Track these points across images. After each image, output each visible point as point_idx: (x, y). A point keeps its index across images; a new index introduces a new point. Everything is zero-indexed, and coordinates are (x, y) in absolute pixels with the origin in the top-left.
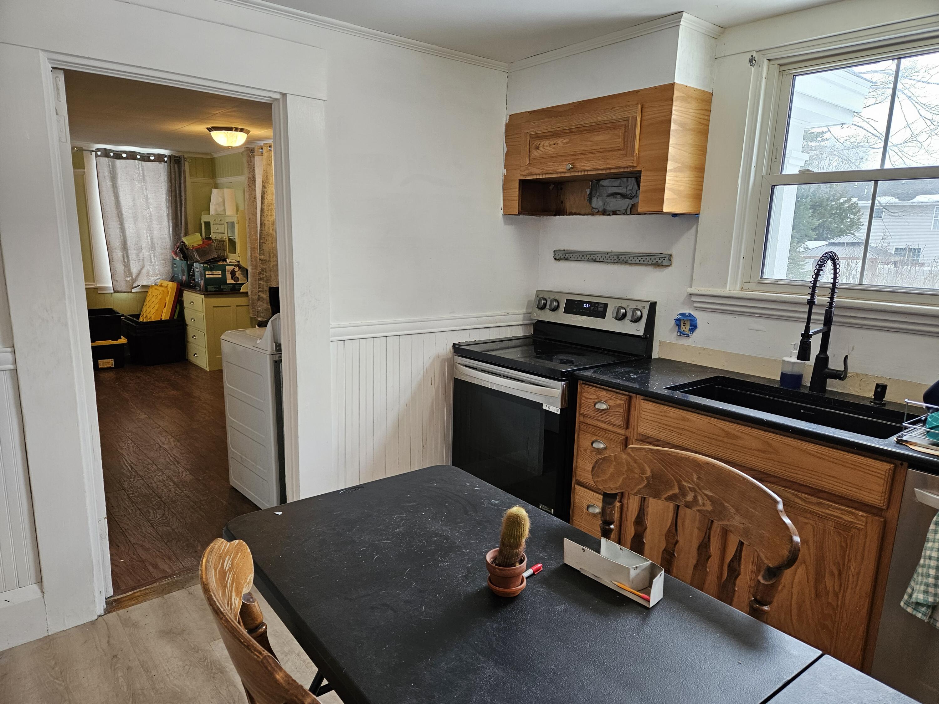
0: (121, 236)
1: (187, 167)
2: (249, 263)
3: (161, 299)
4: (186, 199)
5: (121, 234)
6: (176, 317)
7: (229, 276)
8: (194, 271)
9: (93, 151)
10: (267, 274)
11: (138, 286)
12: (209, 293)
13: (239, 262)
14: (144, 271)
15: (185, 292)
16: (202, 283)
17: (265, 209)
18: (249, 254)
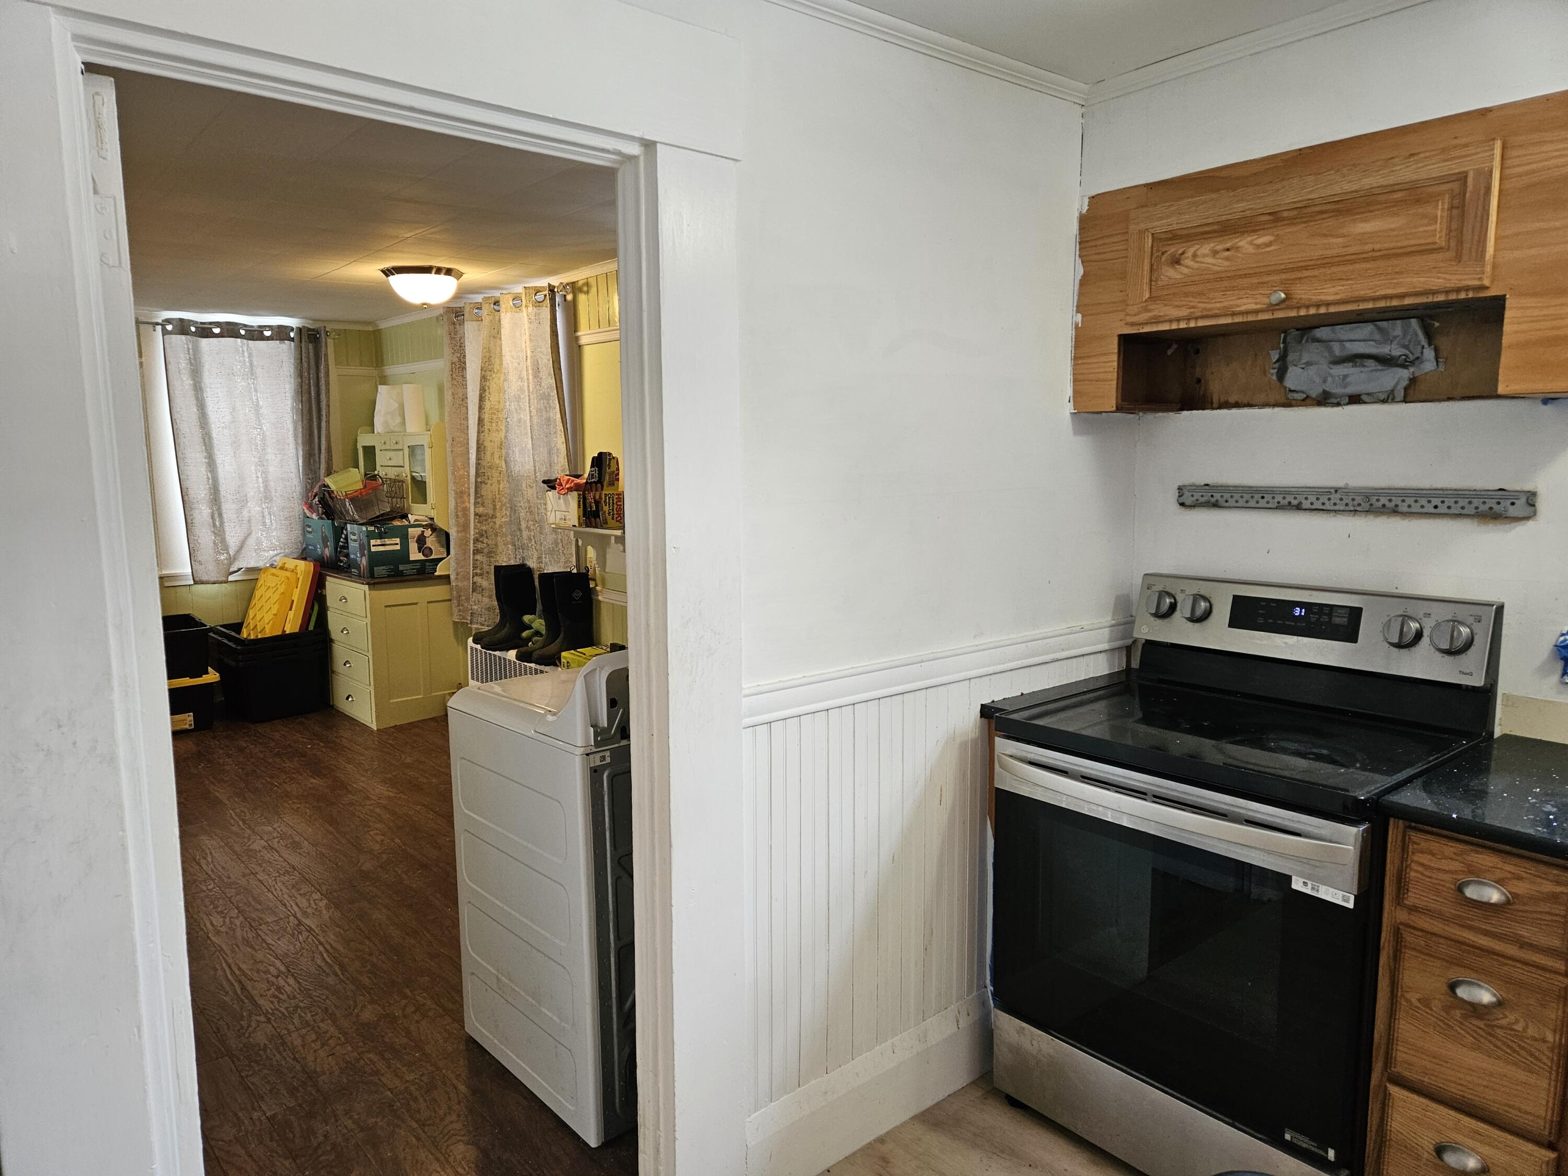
0: (208, 478)
1: (330, 348)
2: (452, 521)
3: (283, 593)
4: (328, 406)
5: (210, 475)
6: (311, 628)
7: (413, 546)
8: (346, 538)
9: (157, 324)
10: (489, 542)
11: (239, 570)
12: (376, 580)
13: (432, 519)
14: (251, 542)
15: (328, 578)
16: (364, 562)
17: (486, 420)
18: (452, 505)
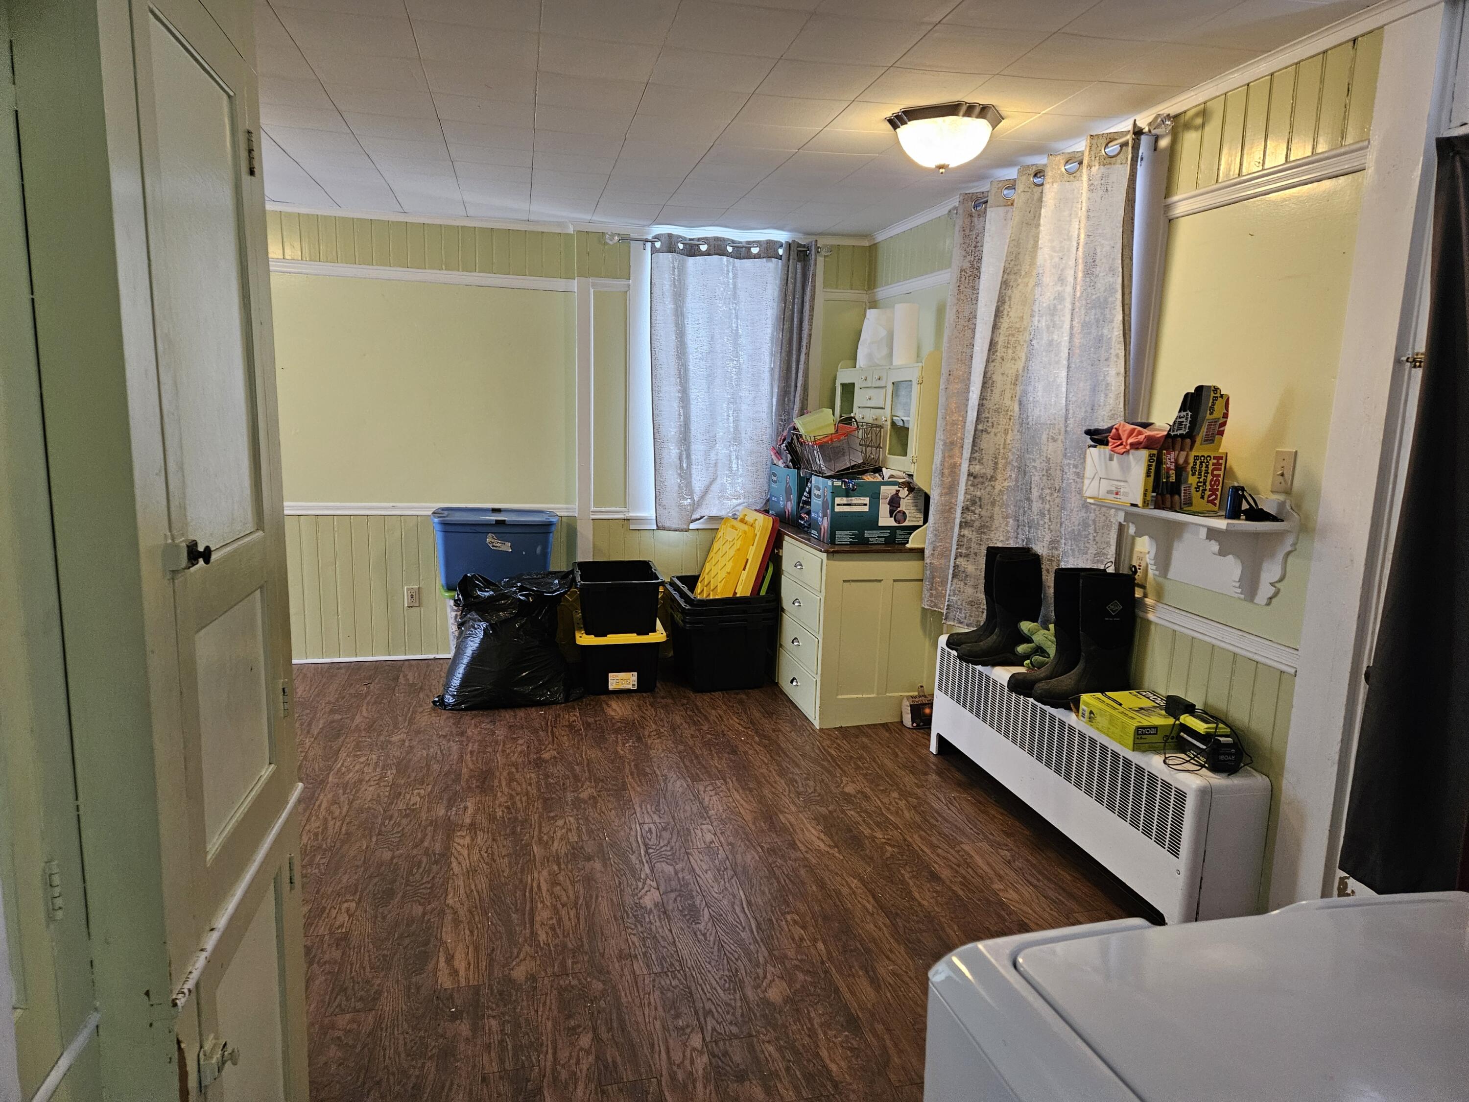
0: (680, 415)
1: (819, 266)
2: (936, 480)
3: (738, 550)
4: (810, 335)
5: (681, 412)
6: (763, 592)
7: (884, 509)
8: (810, 493)
9: (647, 241)
10: (983, 513)
11: (702, 517)
12: (837, 548)
13: (911, 476)
14: (715, 487)
15: (786, 537)
16: (825, 523)
17: (1000, 343)
18: (938, 458)
